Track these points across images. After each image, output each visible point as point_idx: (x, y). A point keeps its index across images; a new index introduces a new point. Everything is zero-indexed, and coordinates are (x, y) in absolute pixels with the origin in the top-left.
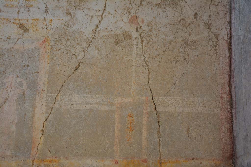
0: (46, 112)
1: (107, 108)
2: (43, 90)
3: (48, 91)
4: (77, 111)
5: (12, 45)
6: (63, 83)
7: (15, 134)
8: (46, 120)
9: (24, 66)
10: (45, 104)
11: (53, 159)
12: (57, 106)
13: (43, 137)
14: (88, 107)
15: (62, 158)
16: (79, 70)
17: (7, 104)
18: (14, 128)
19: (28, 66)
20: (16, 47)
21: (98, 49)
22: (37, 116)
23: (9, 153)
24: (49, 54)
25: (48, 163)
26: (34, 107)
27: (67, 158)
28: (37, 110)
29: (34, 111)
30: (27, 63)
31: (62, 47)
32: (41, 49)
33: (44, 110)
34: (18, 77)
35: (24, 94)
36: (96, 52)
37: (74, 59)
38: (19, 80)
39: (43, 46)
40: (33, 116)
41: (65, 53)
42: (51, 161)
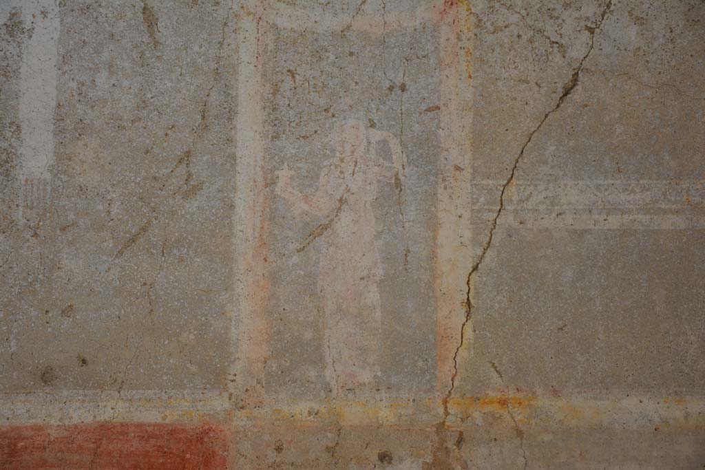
0: (475, 242)
1: (680, 222)
2: (458, 168)
3: (475, 172)
4: (579, 235)
5: (347, 19)
6: (525, 142)
7: (378, 314)
8: (475, 268)
9: (391, 89)
10: (467, 215)
11: (511, 394)
12: (508, 219)
13: (469, 324)
14: (614, 222)
15: (539, 391)
16: (577, 95)
17: (346, 218)
18: (373, 295)
19: (403, 88)
20: (360, 24)
21: (639, 21)
22: (444, 254)
23: (366, 376)
24: (469, 45)
25: (495, 408)
26: (433, 224)
27: (555, 393)
28: (443, 235)
29: (435, 238)
30: (399, 80)
31: (514, 18)
32: (444, 29)
33: (468, 234)
34: (373, 125)
35: (398, 184)
36: (633, 31)
37: (557, 58)
38: (377, 135)
39: (449, 19)
40: (433, 256)
41: (525, 38)
42: (503, 403)
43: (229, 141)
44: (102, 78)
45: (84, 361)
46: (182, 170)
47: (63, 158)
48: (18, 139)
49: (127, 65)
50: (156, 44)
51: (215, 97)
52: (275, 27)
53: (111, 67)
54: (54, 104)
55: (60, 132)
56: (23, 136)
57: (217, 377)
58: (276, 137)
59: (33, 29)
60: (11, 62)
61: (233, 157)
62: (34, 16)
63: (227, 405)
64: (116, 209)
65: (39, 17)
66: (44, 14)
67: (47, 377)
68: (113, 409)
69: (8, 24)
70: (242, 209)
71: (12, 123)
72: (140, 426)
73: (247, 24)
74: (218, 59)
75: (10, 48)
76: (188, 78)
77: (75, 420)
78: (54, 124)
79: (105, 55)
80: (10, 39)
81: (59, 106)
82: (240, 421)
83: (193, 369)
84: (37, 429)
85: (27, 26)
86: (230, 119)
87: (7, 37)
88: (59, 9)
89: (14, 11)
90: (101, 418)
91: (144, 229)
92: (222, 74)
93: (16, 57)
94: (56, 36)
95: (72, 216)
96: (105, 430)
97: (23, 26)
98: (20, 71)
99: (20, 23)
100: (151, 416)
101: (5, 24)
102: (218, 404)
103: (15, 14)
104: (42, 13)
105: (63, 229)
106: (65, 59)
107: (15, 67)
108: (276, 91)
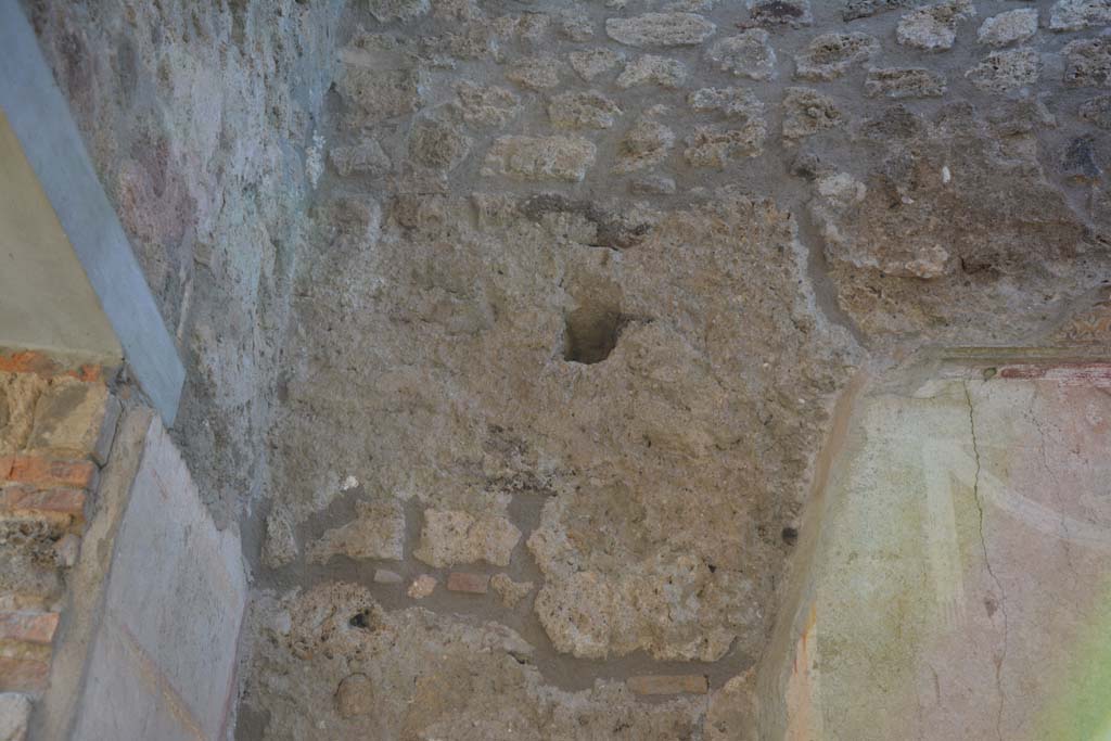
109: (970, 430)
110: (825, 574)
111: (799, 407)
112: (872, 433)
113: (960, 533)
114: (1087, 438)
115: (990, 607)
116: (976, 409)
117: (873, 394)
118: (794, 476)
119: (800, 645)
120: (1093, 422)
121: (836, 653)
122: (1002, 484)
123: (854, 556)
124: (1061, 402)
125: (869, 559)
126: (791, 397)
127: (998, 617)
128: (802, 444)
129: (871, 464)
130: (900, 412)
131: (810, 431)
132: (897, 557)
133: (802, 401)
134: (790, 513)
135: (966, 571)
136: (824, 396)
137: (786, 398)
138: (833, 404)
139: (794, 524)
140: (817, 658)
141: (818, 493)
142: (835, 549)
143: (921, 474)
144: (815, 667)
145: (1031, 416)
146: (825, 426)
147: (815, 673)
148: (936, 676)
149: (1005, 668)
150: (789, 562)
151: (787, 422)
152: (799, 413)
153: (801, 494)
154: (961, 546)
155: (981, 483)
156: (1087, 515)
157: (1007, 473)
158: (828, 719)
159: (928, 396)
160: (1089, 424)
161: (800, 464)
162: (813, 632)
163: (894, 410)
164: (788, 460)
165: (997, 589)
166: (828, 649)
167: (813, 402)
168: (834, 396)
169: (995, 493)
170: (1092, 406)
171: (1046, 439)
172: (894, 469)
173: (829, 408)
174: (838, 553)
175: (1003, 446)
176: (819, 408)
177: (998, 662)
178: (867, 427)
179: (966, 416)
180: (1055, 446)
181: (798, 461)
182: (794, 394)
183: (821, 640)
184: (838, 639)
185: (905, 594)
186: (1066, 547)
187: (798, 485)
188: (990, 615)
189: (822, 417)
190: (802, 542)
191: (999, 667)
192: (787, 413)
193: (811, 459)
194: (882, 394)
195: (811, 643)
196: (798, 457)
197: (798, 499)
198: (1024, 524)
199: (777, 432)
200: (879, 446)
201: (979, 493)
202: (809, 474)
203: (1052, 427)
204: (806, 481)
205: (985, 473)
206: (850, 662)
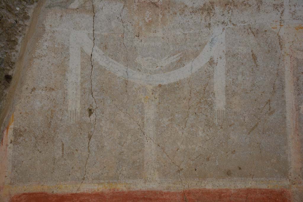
43: (283, 96)
44: (240, 77)
45: (240, 168)
46: (268, 106)
47: (229, 103)
48: (214, 97)
49: (248, 73)
50: (257, 66)
51: (277, 82)
52: (296, 59)
53: (243, 74)
54: (225, 86)
55: (227, 95)
56: (215, 96)
57: (285, 174)
58: (299, 94)
59: (217, 62)
60: (211, 73)
61: (285, 101)
62: (217, 59)
63: (289, 183)
64: (246, 119)
65: (219, 59)
66: (221, 58)
67: (229, 173)
68: (251, 184)
69: (210, 61)
70: (288, 118)
71: (212, 92)
72: (260, 189)
73: (287, 58)
74: (278, 70)
75: (211, 69)
76: (268, 77)
77: (239, 187)
78: (225, 92)
79: (241, 70)
80: (210, 66)
81: (226, 86)
82: (294, 188)
83: (276, 171)
84: (227, 190)
85: (215, 62)
86: (283, 89)
87: (209, 65)
88: (225, 56)
89: (211, 57)
90: (247, 187)
91: (256, 125)
92: (279, 74)
93: (212, 72)
94: (225, 65)
95: (233, 122)
96: (249, 191)
97: (214, 62)
98: (214, 76)
99: (213, 61)
100: (264, 186)
101: (209, 62)
102: (286, 183)
103: (212, 58)
104: (220, 57)
105: (230, 126)
106: (228, 71)
107: (212, 75)
108: (298, 79)
109: (92, 26)
110: (20, 99)
111: (16, 12)
112: (48, 28)
113: (82, 77)
114: (143, 29)
115: (90, 112)
116: (96, 15)
117: (49, 7)
118: (12, 49)
119: (5, 133)
120: (147, 21)
121: (21, 135)
122: (103, 53)
123: (34, 89)
124: (135, 10)
125: (40, 91)
126: (13, 7)
127: (93, 117)
128: (16, 32)
129: (46, 44)
130: (61, 16)
131: (20, 25)
132: (53, 89)
133: (18, 9)
134: (8, 68)
135: (82, 96)
136: (28, 6)
137: (10, 7)
138: (32, 11)
139: (10, 73)
140: (12, 138)
141: (21, 58)
142: (26, 86)
143: (68, 48)
144: (11, 142)
145: (120, 18)
146: (27, 23)
147: (11, 145)
148: (63, 144)
149: (93, 140)
150: (6, 92)
151: (9, 20)
152: (16, 15)
153: (14, 58)
154: (82, 84)
155: (94, 53)
156: (137, 67)
157: (106, 47)
158: (14, 166)
159: (75, 8)
160: (145, 22)
161: (15, 42)
162: (12, 126)
163: (59, 15)
164: (9, 40)
165: (94, 104)
166: (18, 133)
167: (23, 9)
168: (33, 6)
169: (99, 58)
170: (148, 12)
171: (125, 29)
172: (56, 46)
173: (30, 14)
174: (27, 89)
175: (106, 34)
176: (26, 13)
177: (90, 137)
178: (45, 24)
179: (91, 19)
180: (129, 34)
181: (14, 41)
182: (14, 5)
183: (15, 130)
184: (22, 129)
185: (55, 107)
186: (126, 83)
187: (13, 53)
188: (90, 116)
189: (26, 18)
190: (13, 82)
191: (90, 140)
192: (10, 15)
193: (20, 39)
194: (54, 7)
195: (11, 132)
196: (13, 39)
197: (12, 61)
198: (109, 73)
199: (4, 26)
200: (50, 34)
201: (93, 57)
202: (18, 48)
203: (129, 23)
204: (17, 51)
205: (96, 48)
206: (27, 140)
